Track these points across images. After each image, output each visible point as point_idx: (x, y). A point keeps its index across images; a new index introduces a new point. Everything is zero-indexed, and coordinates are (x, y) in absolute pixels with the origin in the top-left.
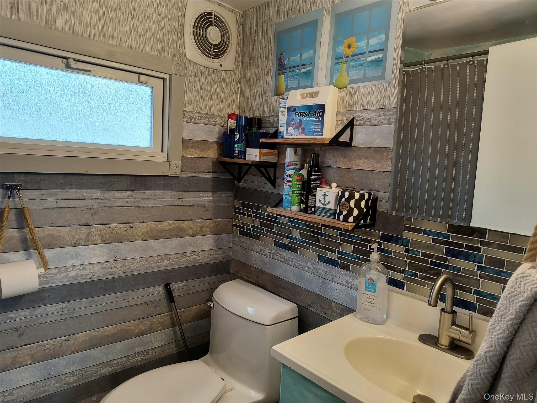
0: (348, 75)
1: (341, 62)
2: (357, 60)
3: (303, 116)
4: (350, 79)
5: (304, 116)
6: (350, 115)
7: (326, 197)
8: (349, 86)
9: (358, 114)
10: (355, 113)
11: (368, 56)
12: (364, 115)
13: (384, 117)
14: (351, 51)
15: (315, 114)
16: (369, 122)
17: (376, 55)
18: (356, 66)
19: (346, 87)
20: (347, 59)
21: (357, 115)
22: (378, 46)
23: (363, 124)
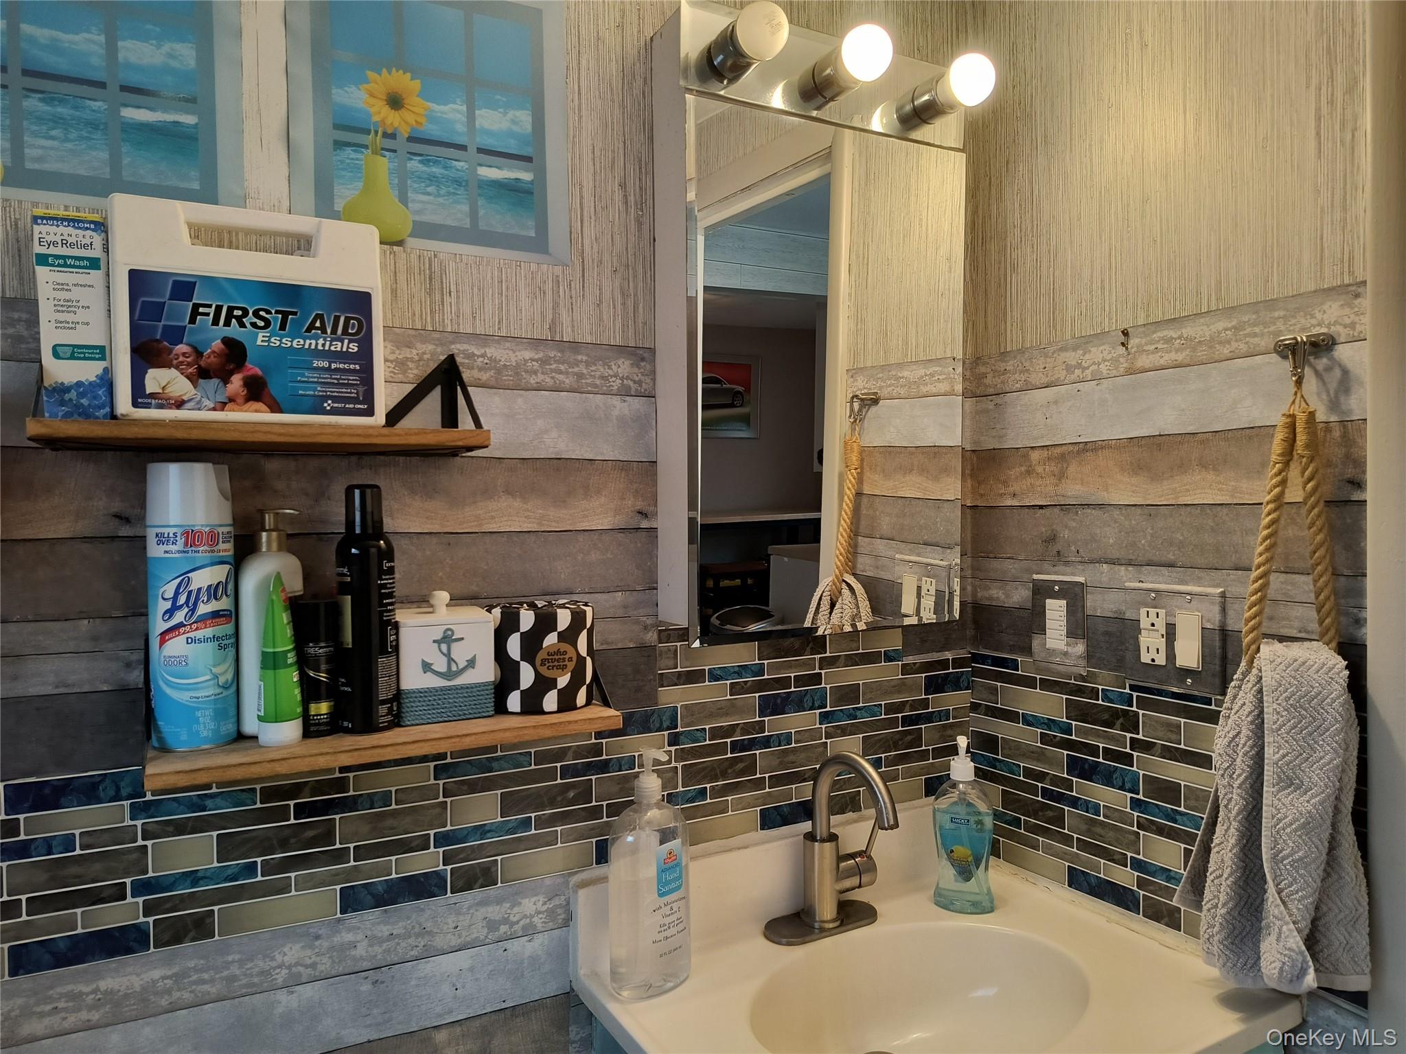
0: (404, 200)
1: (366, 147)
2: (436, 162)
3: (248, 325)
4: (417, 218)
5: (254, 325)
6: (434, 347)
7: (454, 646)
8: (412, 242)
9: (466, 347)
10: (453, 343)
11: (479, 162)
12: (491, 351)
13: (562, 367)
14: (406, 123)
15: (318, 324)
16: (510, 376)
17: (510, 168)
18: (432, 179)
19: (400, 243)
20: (389, 143)
21: (462, 349)
22: (512, 141)
23: (493, 383)
